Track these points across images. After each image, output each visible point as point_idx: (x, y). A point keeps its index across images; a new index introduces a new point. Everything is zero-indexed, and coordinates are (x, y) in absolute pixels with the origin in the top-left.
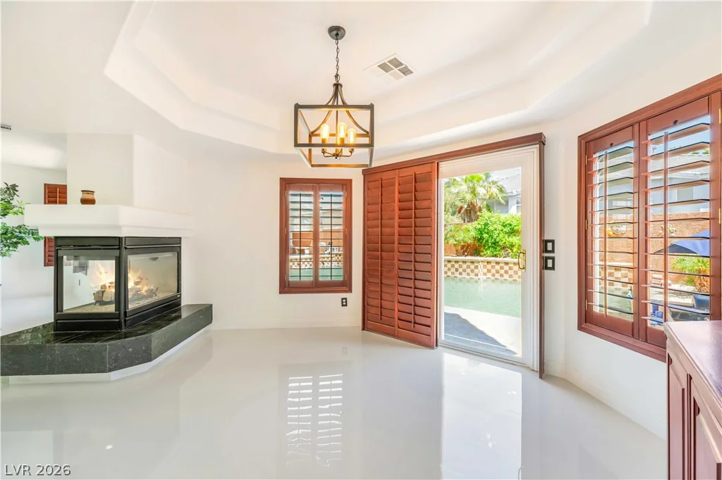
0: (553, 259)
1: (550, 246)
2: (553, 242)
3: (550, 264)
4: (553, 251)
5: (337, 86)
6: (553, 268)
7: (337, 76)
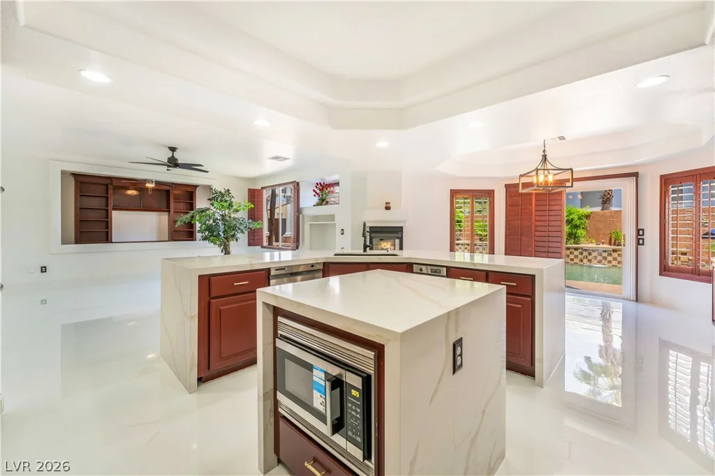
0: (643, 239)
1: (641, 232)
2: (643, 230)
3: (641, 242)
4: (643, 235)
5: (545, 157)
6: (643, 244)
7: (544, 150)
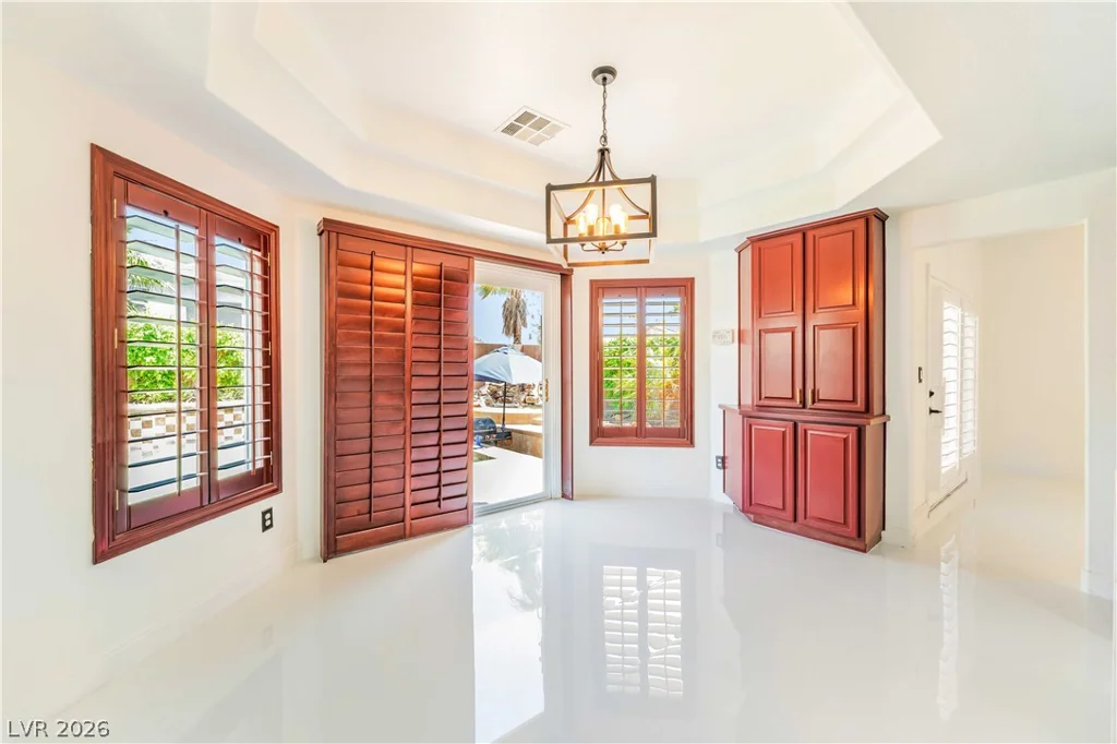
5: (603, 152)
7: (604, 137)
